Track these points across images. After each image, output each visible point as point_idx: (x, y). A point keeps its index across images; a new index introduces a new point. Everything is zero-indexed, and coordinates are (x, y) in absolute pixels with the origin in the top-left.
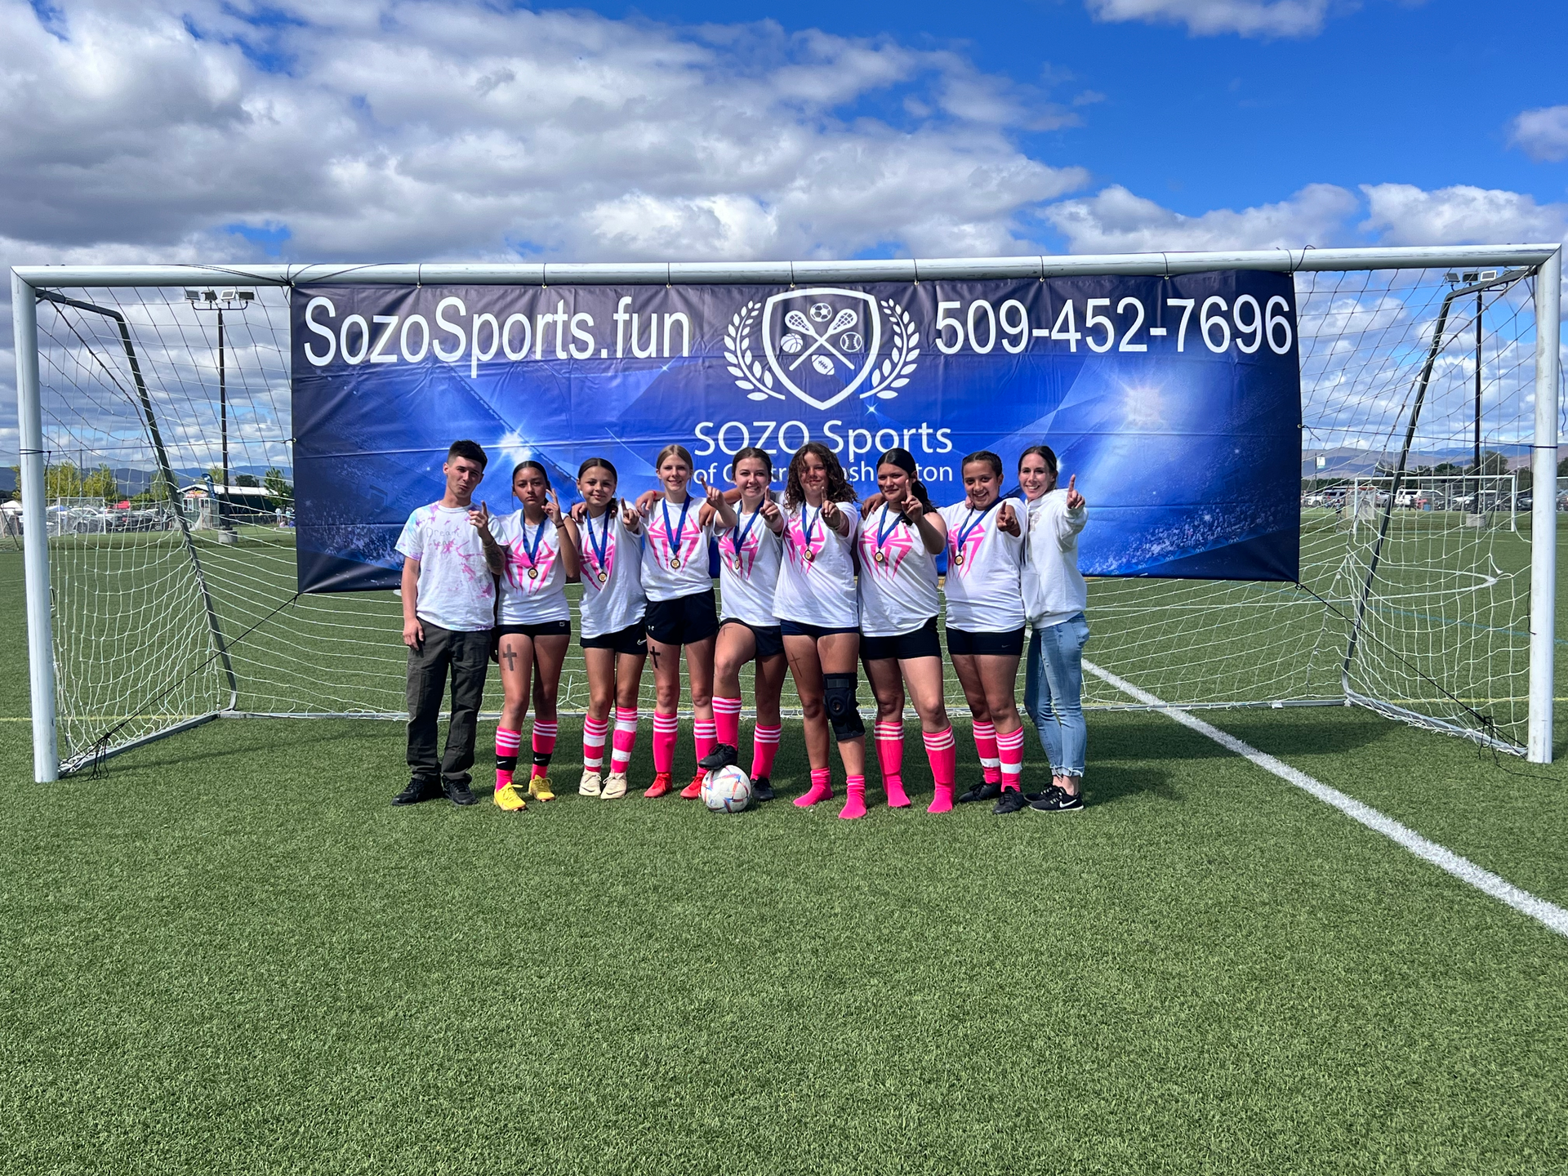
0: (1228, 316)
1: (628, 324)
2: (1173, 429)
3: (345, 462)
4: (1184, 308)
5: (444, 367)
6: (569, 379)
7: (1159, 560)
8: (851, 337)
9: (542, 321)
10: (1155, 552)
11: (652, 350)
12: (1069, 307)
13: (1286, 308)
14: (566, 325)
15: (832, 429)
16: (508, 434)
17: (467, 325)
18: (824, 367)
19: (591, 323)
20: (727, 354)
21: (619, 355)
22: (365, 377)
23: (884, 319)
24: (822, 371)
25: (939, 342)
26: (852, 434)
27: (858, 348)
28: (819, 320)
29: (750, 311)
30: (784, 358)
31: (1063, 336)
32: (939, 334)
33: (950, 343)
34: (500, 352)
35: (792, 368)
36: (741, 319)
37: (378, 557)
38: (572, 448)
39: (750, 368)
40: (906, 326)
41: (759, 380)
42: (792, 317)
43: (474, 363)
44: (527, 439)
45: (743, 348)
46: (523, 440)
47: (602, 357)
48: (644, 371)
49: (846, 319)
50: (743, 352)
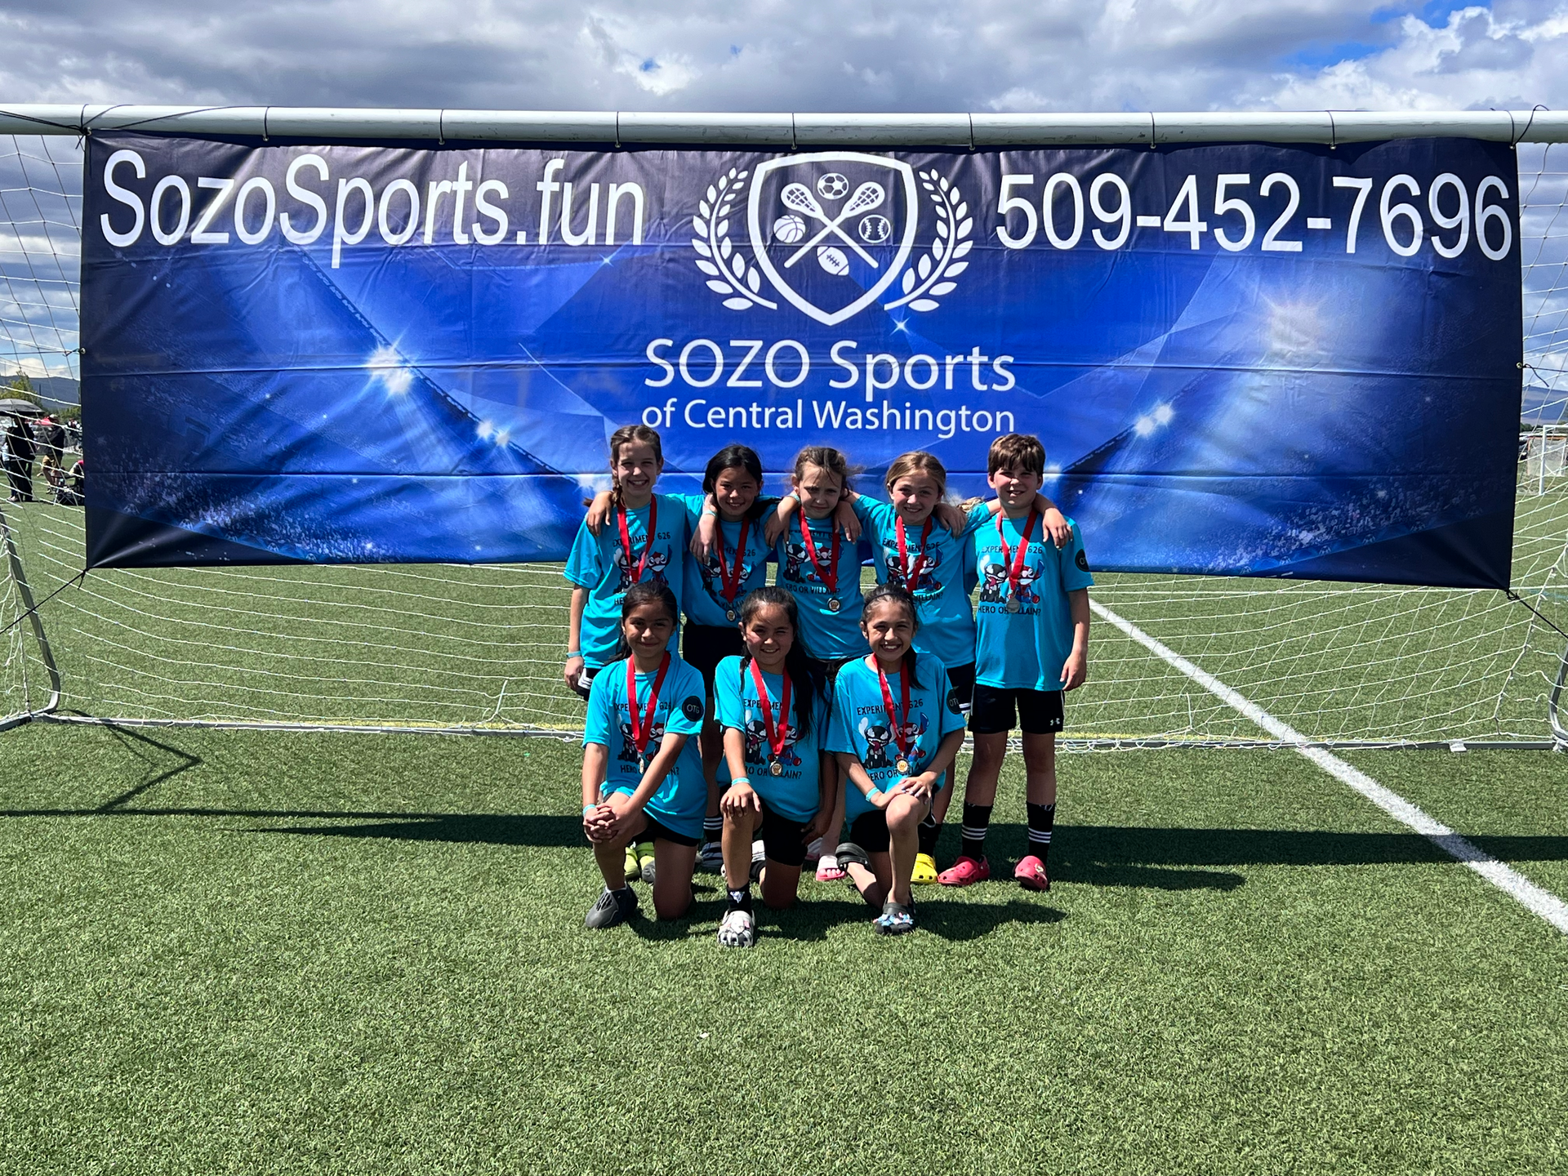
0: (1421, 204)
1: (557, 197)
2: (1336, 365)
3: (152, 383)
4: (1356, 190)
5: (293, 252)
6: (469, 273)
7: (1309, 554)
8: (875, 223)
9: (435, 190)
10: (1304, 542)
11: (589, 235)
12: (1189, 185)
13: (1505, 195)
15: (843, 352)
17: (329, 194)
18: (834, 263)
19: (504, 194)
20: (696, 243)
21: (543, 240)
22: (183, 263)
23: (924, 197)
24: (832, 270)
25: (1002, 233)
26: (871, 361)
27: (884, 237)
28: (830, 196)
29: (731, 182)
30: (778, 251)
31: (1181, 227)
32: (1001, 220)
33: (1018, 233)
34: (374, 233)
35: (788, 264)
36: (719, 193)
38: (471, 371)
39: (728, 263)
40: (955, 208)
41: (740, 281)
42: (791, 192)
43: (337, 247)
44: (407, 357)
45: (720, 235)
46: (401, 358)
47: (518, 242)
48: (577, 264)
49: (869, 196)
50: (720, 241)
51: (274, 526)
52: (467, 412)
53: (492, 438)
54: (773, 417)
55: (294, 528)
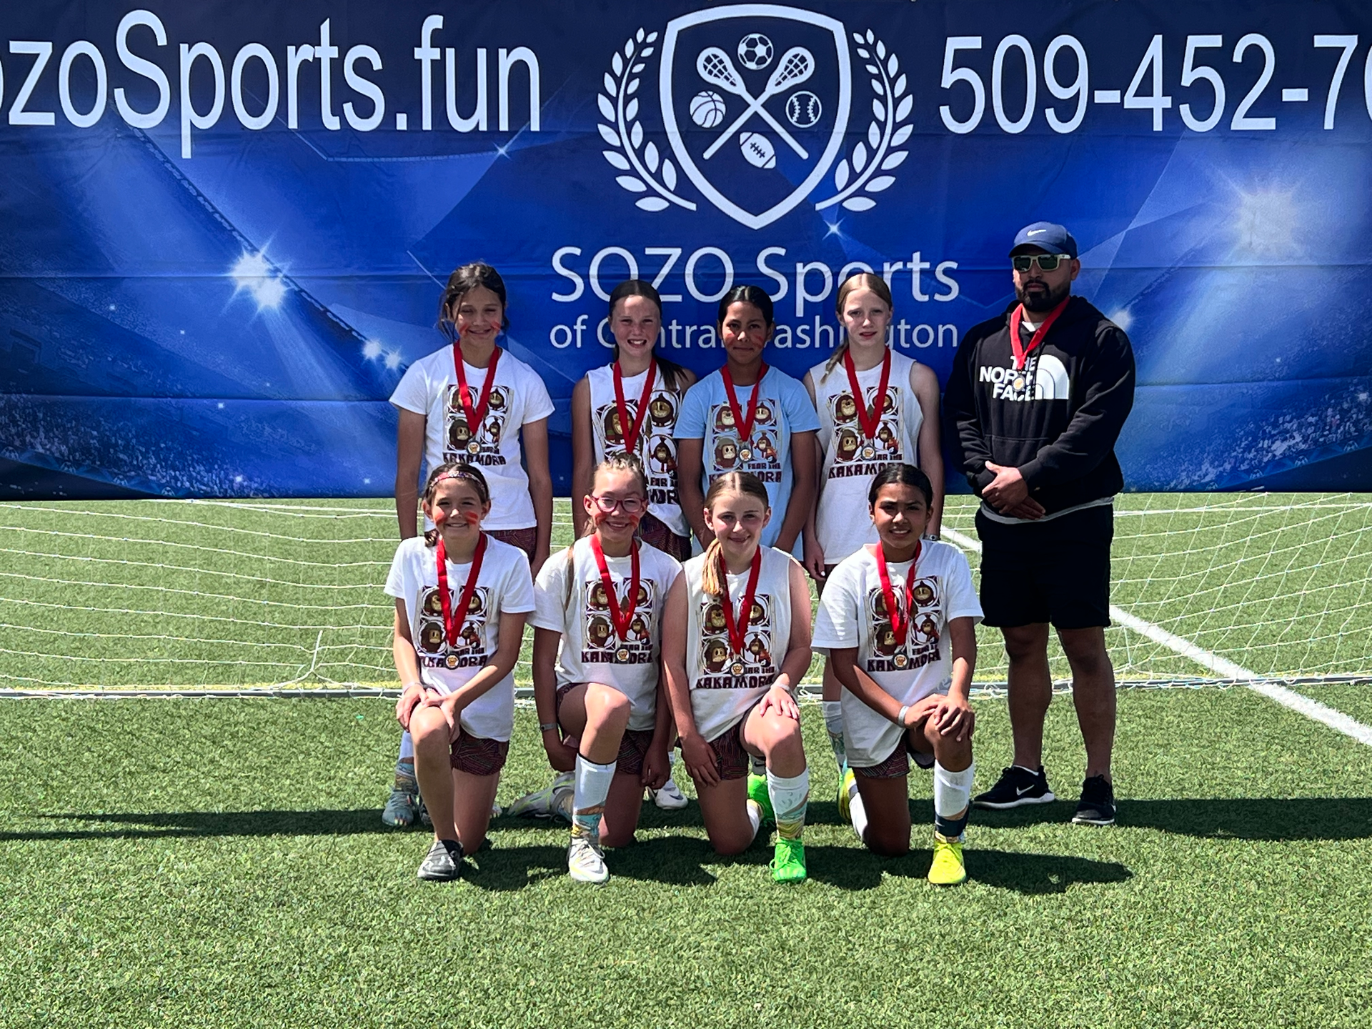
1: (438, 67)
4: (1341, 50)
5: (134, 137)
7: (1284, 465)
8: (804, 101)
9: (296, 57)
10: (1278, 453)
11: (480, 117)
12: (1156, 48)
14: (337, 65)
15: (770, 261)
16: (246, 255)
17: (169, 64)
18: (759, 153)
19: (377, 65)
20: (603, 129)
21: (427, 125)
24: (757, 161)
25: (945, 111)
26: (801, 270)
27: (814, 121)
28: (752, 66)
29: (639, 47)
30: (696, 137)
31: (1143, 103)
32: (945, 96)
33: (962, 117)
34: (228, 115)
35: (707, 155)
36: (626, 62)
37: (23, 448)
39: (640, 153)
40: (893, 82)
41: (653, 175)
42: (708, 60)
43: (186, 132)
44: (278, 265)
45: (629, 119)
46: (271, 267)
47: (398, 128)
48: (468, 156)
49: (796, 66)
50: (629, 126)
51: (121, 456)
52: (352, 330)
53: (381, 359)
54: (696, 336)
55: (147, 458)
